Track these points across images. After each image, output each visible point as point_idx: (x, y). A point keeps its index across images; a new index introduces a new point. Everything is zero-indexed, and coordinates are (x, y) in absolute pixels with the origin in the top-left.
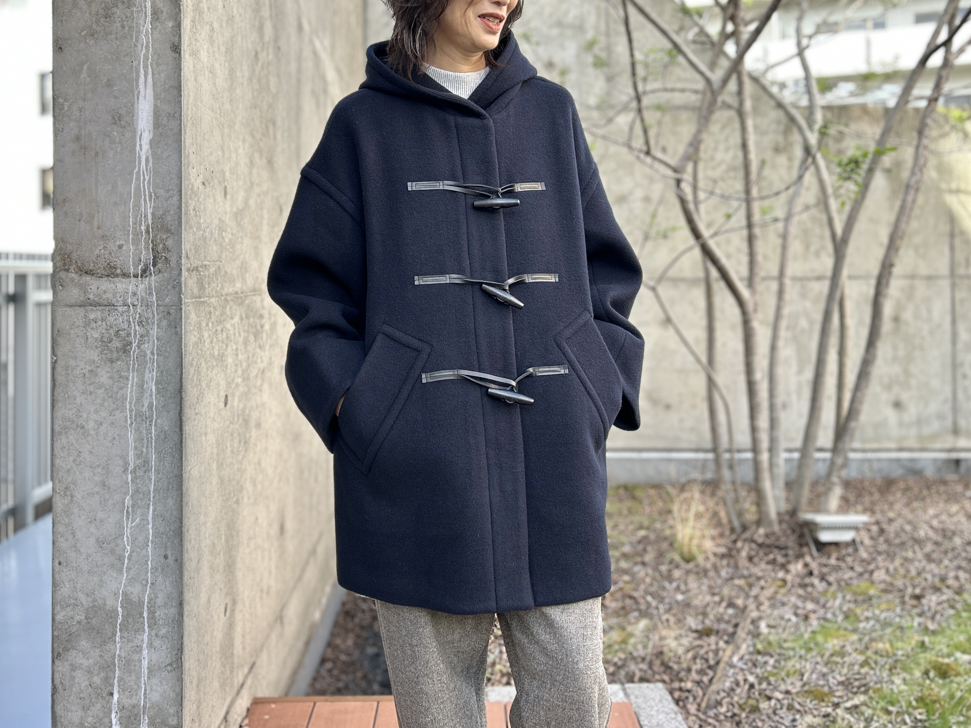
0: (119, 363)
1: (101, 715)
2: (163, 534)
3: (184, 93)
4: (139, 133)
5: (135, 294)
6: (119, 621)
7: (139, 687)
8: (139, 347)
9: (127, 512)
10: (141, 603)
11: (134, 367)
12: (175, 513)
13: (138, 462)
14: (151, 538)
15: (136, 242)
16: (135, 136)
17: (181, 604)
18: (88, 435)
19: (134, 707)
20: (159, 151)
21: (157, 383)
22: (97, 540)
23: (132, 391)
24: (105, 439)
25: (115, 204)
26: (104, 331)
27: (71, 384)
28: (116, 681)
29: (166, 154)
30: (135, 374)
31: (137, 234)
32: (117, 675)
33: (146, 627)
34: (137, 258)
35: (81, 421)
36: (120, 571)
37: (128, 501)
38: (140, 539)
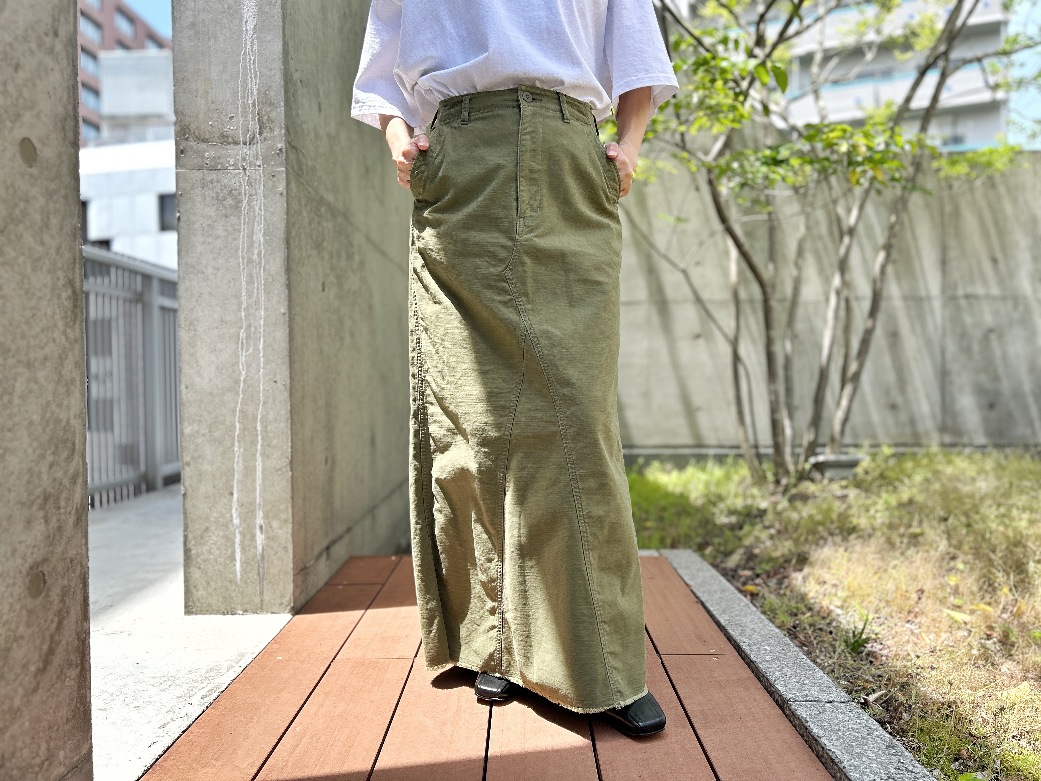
0: (232, 218)
1: (224, 511)
2: (272, 361)
4: (245, 19)
5: (244, 159)
6: (237, 434)
7: (255, 488)
8: (249, 205)
9: (242, 343)
10: (255, 418)
11: (244, 221)
13: (250, 301)
14: (262, 365)
15: (244, 115)
16: (242, 22)
18: (208, 279)
19: (251, 504)
20: (264, 34)
21: (265, 234)
22: (217, 368)
23: (243, 242)
24: (222, 282)
25: (226, 81)
26: (219, 191)
27: (192, 236)
28: (235, 483)
29: (268, 38)
30: (246, 227)
31: (245, 107)
32: (236, 478)
33: (260, 439)
34: (245, 129)
35: (201, 267)
36: (237, 393)
37: (242, 334)
38: (253, 365)
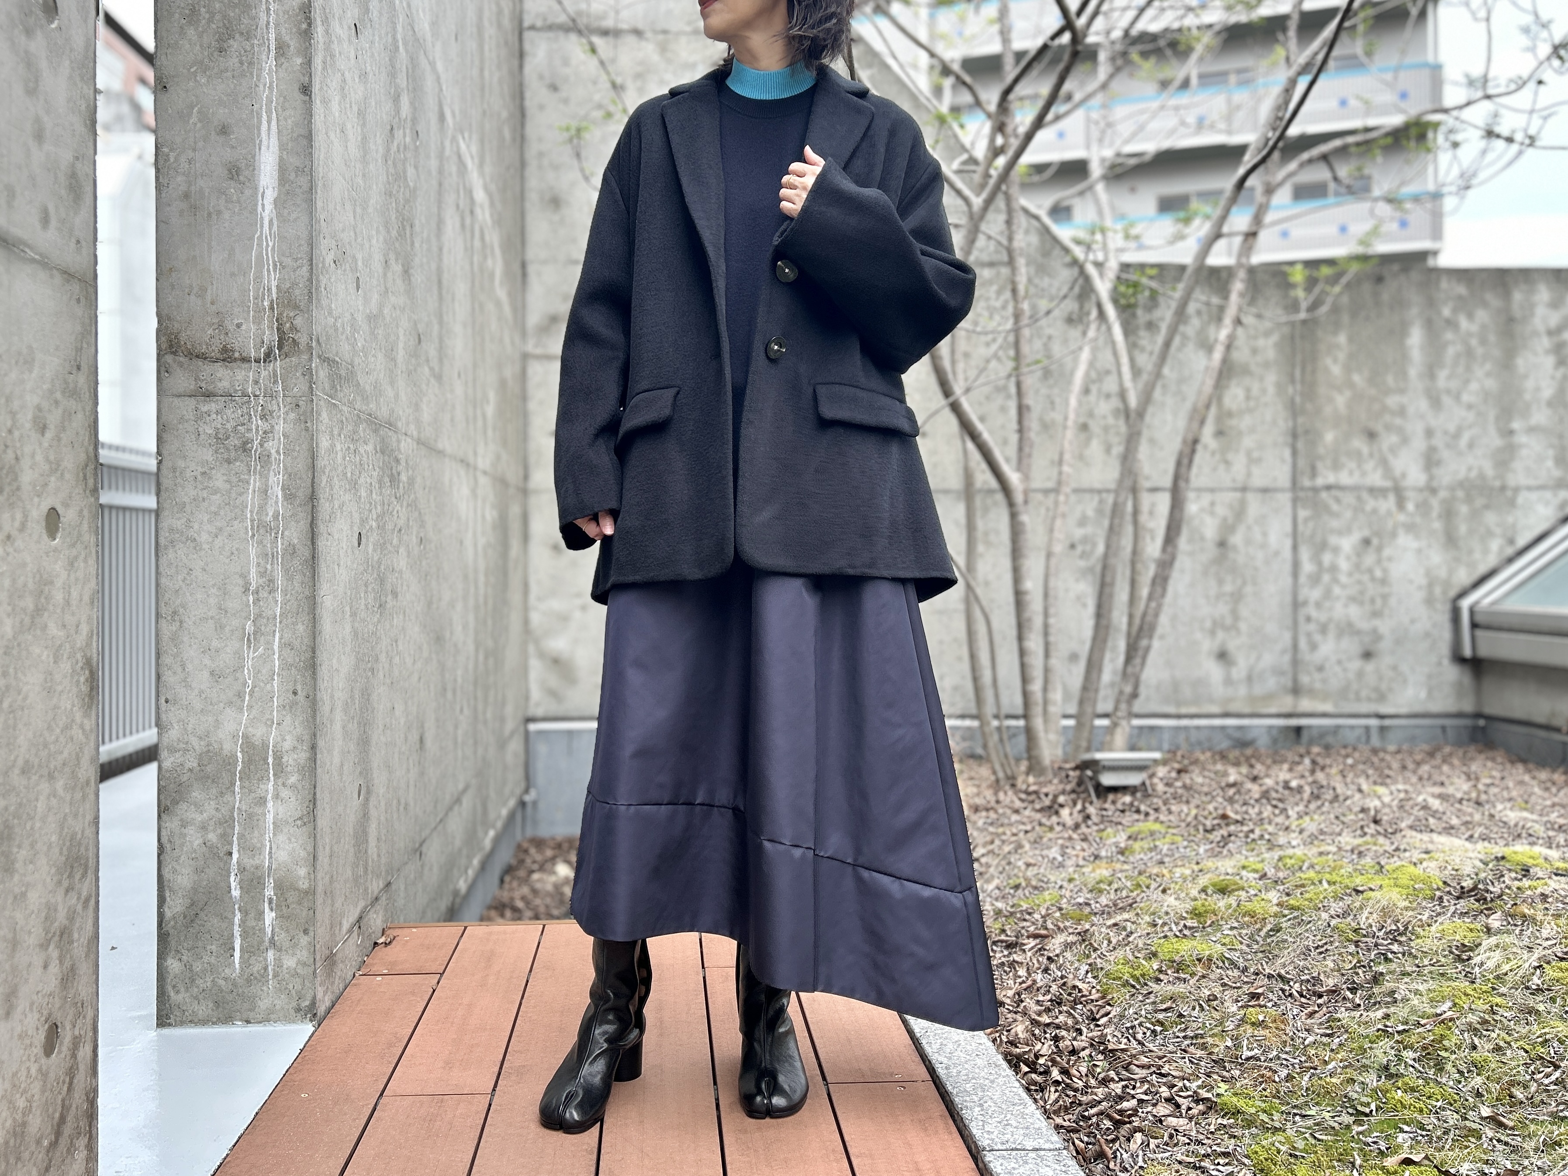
0: (238, 464)
1: (218, 878)
2: (291, 665)
3: (316, 144)
4: (261, 190)
5: (256, 382)
6: (239, 768)
7: (263, 845)
8: (262, 446)
9: (249, 640)
10: (265, 746)
11: (255, 468)
12: (306, 641)
13: (261, 581)
14: (277, 671)
15: (258, 321)
16: (256, 194)
17: (313, 747)
18: (201, 549)
19: (257, 868)
20: (286, 211)
21: (283, 489)
22: (212, 673)
23: (253, 499)
24: (221, 553)
25: (233, 274)
26: (219, 426)
27: (180, 489)
28: (235, 838)
29: (294, 216)
30: (258, 476)
31: (260, 310)
32: (236, 832)
33: (271, 775)
34: (258, 340)
35: (191, 533)
36: (241, 709)
37: (249, 627)
38: (264, 671)
